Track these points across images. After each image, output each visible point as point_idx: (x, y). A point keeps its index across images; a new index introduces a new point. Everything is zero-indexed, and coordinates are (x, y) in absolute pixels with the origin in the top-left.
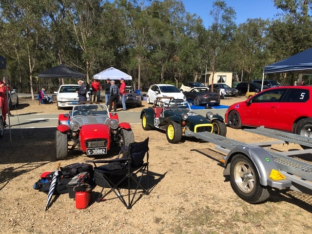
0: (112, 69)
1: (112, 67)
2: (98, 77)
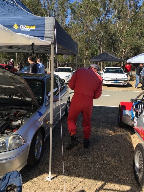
1: (143, 53)
2: (132, 61)
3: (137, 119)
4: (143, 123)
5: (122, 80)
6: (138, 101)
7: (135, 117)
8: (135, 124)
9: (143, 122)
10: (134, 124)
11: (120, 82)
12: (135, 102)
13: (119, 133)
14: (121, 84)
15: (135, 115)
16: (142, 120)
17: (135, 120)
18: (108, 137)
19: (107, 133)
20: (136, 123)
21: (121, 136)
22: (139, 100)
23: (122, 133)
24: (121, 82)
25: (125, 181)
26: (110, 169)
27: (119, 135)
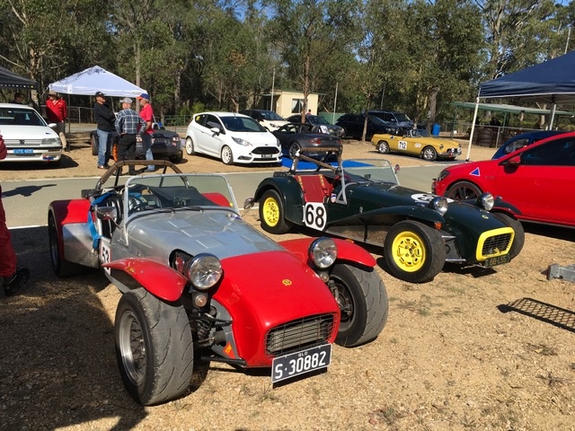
0: (97, 71)
1: (97, 67)
2: (66, 89)
3: (108, 241)
4: (127, 247)
5: (41, 146)
6: (103, 193)
7: (103, 238)
8: (106, 257)
9: (127, 244)
10: (103, 258)
11: (35, 151)
12: (95, 197)
13: (59, 297)
14: (41, 158)
15: (100, 233)
16: (123, 238)
17: (103, 245)
18: (25, 315)
19: (21, 306)
20: (107, 252)
21: (68, 301)
22: (105, 191)
23: (71, 294)
24: (40, 154)
25: (102, 410)
26: (48, 398)
27: (62, 300)
